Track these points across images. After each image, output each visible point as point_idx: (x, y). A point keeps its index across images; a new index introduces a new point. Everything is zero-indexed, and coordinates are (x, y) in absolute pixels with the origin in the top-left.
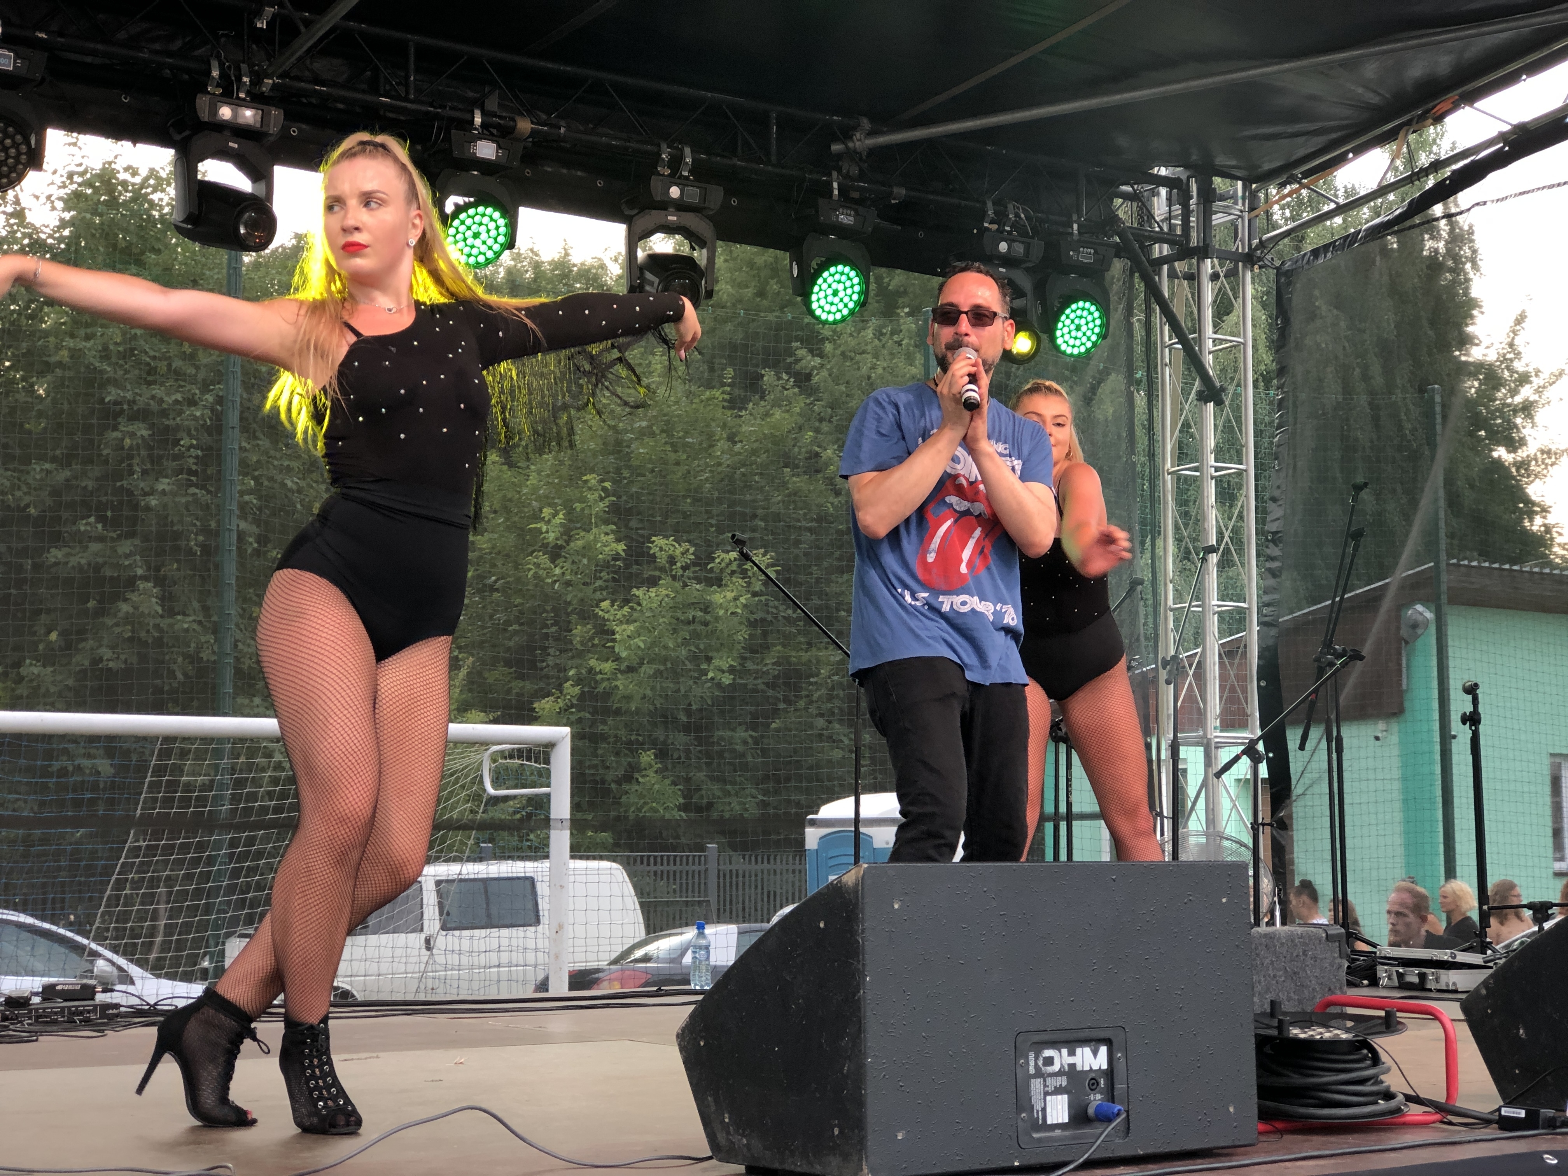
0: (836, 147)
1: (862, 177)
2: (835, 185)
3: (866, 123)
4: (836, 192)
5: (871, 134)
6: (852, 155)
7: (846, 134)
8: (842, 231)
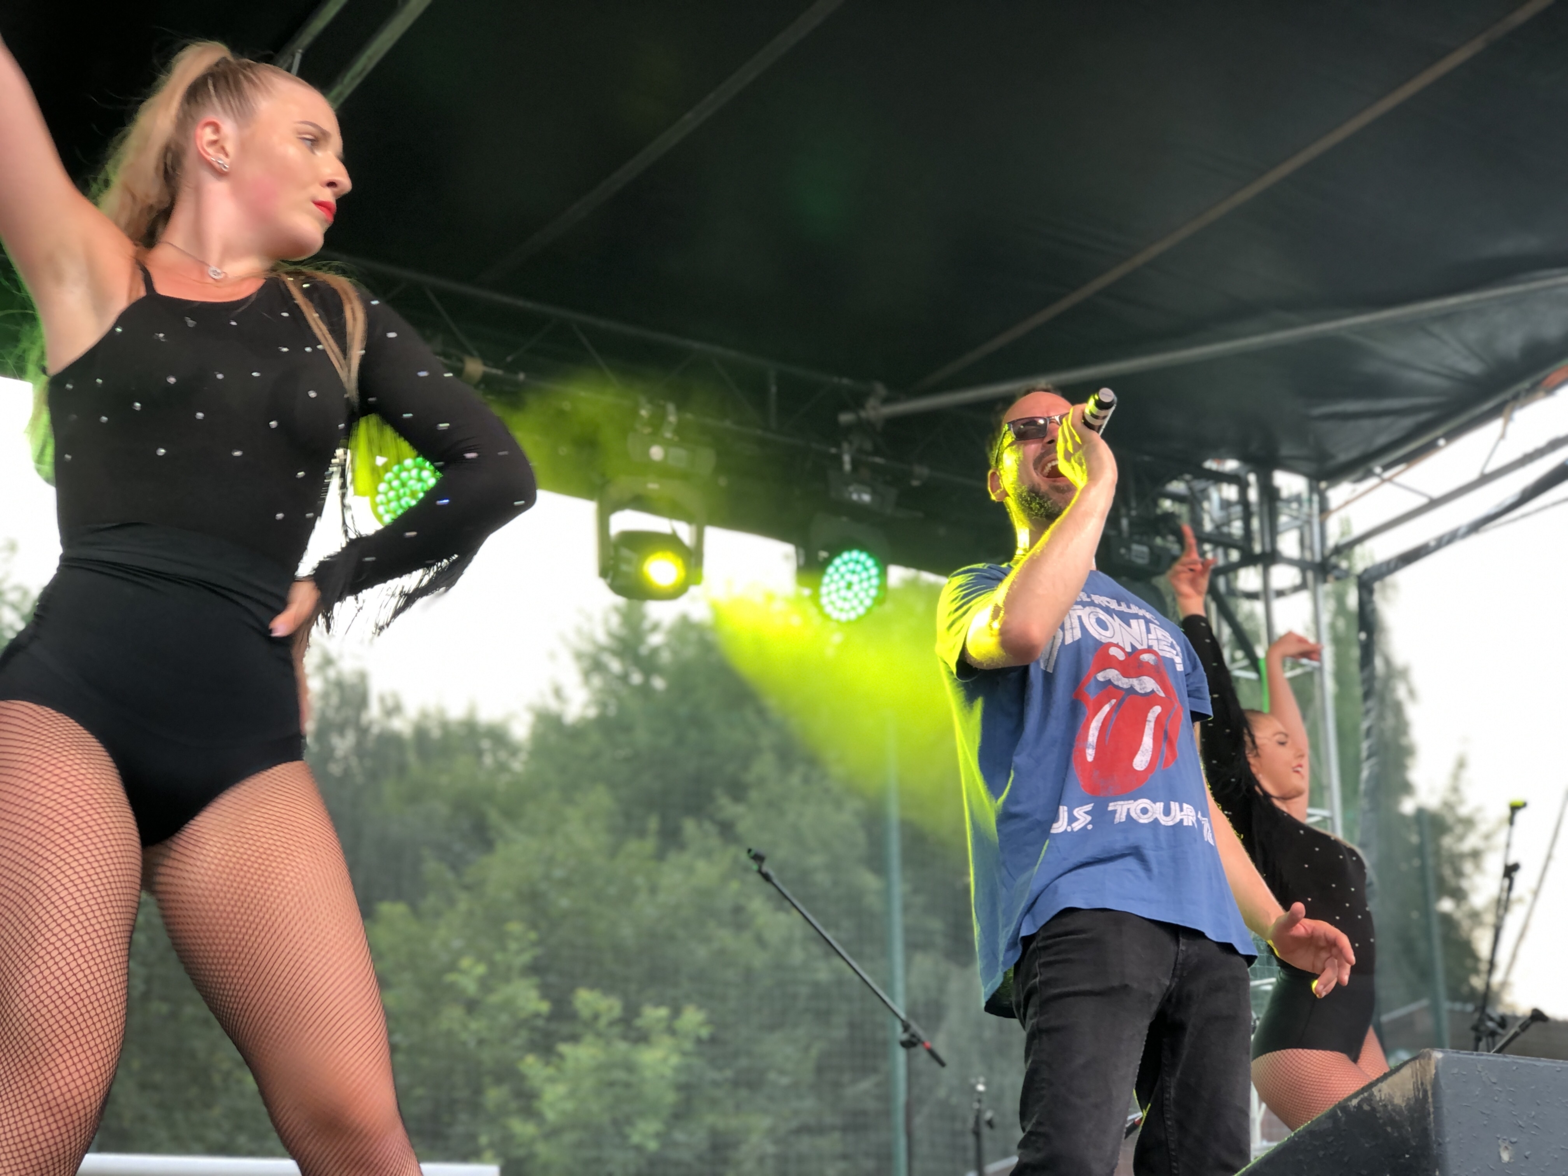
0: (845, 418)
1: (877, 452)
2: (847, 458)
3: (881, 389)
4: (847, 467)
5: (886, 401)
6: (863, 427)
7: (857, 401)
8: (857, 512)
